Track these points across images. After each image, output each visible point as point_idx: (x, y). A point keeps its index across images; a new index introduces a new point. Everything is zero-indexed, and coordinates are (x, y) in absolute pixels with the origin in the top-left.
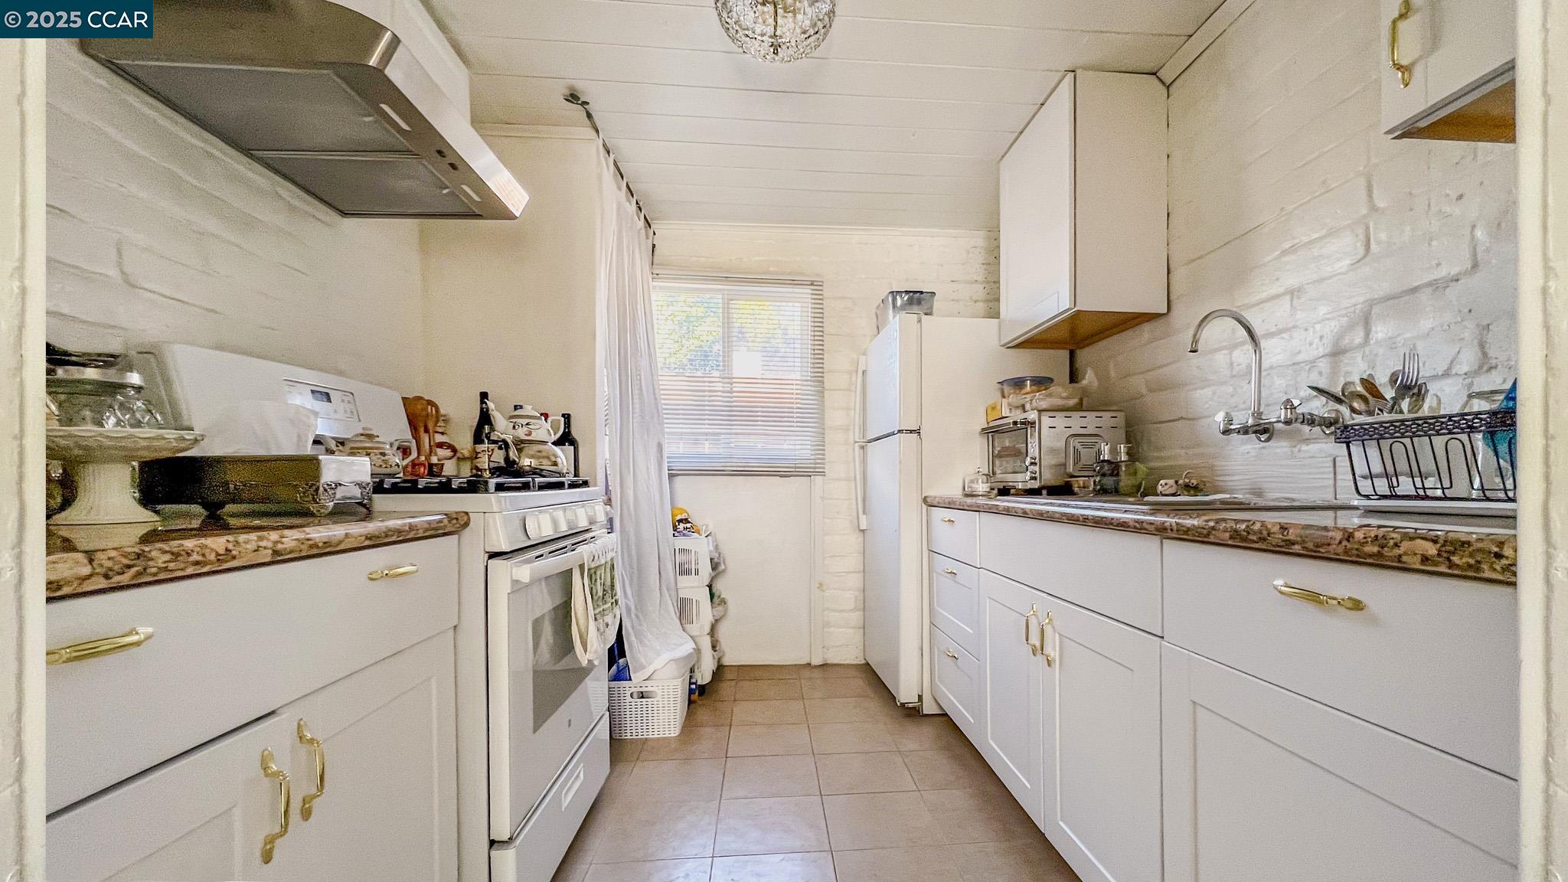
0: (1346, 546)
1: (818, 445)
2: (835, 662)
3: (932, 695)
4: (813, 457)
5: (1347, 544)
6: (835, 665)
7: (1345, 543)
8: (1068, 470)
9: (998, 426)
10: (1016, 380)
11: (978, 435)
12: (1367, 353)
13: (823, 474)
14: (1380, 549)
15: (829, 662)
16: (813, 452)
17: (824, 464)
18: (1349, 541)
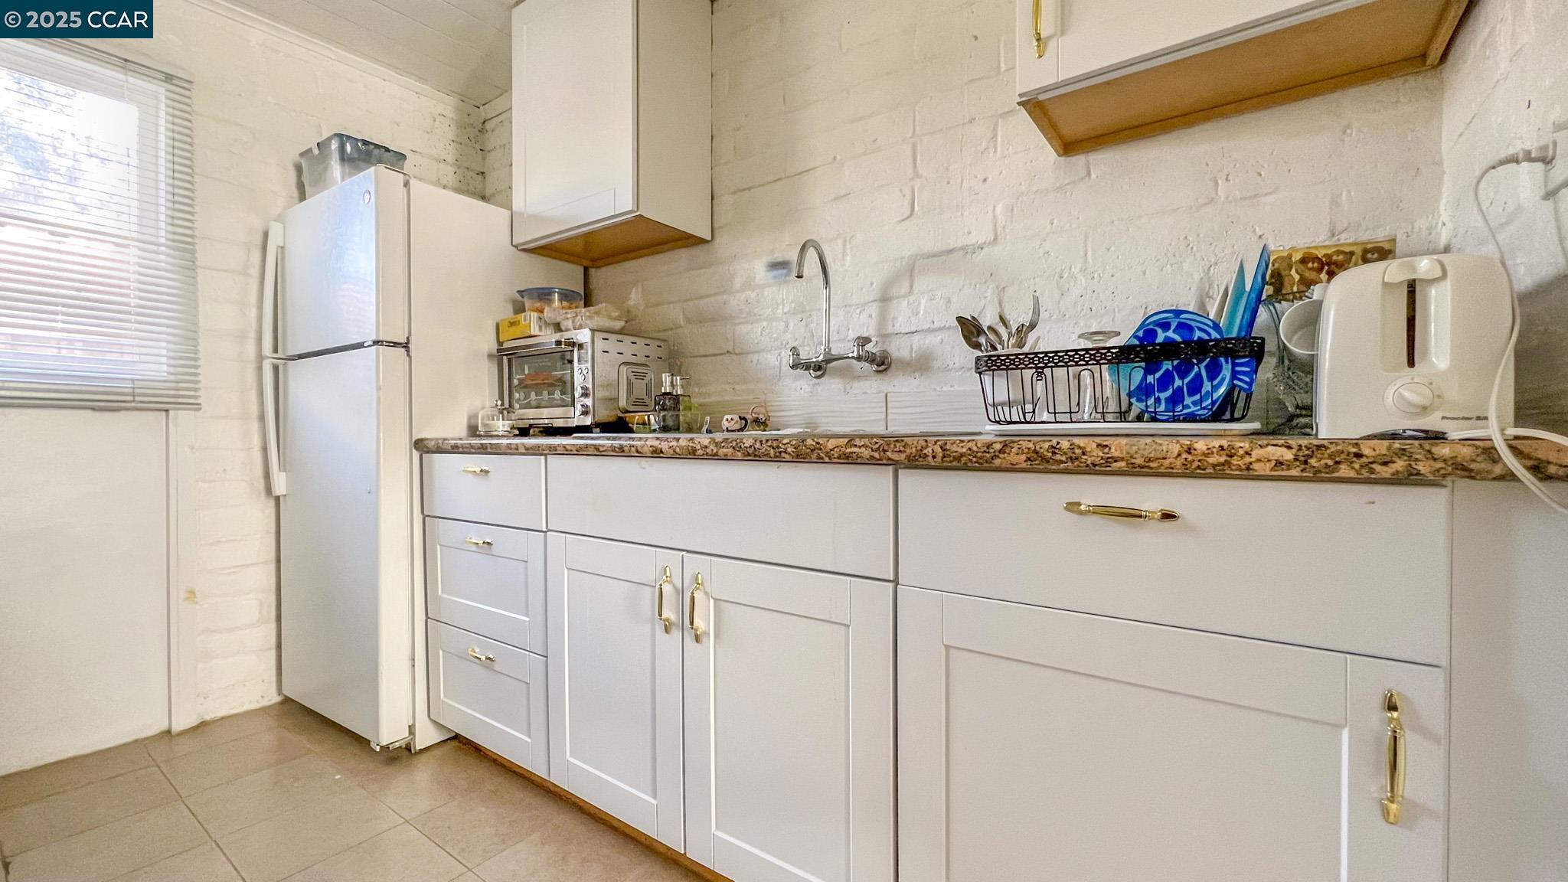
0: (1186, 459)
1: (181, 358)
2: (220, 714)
3: (435, 722)
4: (172, 377)
5: (1189, 456)
6: (222, 719)
7: (1184, 456)
8: (621, 405)
9: (516, 348)
10: (541, 291)
11: (486, 357)
12: (911, 301)
13: (196, 407)
14: (1228, 459)
15: (207, 718)
16: (172, 370)
17: (196, 390)
18: (1189, 453)
